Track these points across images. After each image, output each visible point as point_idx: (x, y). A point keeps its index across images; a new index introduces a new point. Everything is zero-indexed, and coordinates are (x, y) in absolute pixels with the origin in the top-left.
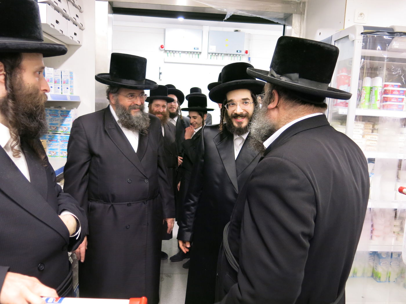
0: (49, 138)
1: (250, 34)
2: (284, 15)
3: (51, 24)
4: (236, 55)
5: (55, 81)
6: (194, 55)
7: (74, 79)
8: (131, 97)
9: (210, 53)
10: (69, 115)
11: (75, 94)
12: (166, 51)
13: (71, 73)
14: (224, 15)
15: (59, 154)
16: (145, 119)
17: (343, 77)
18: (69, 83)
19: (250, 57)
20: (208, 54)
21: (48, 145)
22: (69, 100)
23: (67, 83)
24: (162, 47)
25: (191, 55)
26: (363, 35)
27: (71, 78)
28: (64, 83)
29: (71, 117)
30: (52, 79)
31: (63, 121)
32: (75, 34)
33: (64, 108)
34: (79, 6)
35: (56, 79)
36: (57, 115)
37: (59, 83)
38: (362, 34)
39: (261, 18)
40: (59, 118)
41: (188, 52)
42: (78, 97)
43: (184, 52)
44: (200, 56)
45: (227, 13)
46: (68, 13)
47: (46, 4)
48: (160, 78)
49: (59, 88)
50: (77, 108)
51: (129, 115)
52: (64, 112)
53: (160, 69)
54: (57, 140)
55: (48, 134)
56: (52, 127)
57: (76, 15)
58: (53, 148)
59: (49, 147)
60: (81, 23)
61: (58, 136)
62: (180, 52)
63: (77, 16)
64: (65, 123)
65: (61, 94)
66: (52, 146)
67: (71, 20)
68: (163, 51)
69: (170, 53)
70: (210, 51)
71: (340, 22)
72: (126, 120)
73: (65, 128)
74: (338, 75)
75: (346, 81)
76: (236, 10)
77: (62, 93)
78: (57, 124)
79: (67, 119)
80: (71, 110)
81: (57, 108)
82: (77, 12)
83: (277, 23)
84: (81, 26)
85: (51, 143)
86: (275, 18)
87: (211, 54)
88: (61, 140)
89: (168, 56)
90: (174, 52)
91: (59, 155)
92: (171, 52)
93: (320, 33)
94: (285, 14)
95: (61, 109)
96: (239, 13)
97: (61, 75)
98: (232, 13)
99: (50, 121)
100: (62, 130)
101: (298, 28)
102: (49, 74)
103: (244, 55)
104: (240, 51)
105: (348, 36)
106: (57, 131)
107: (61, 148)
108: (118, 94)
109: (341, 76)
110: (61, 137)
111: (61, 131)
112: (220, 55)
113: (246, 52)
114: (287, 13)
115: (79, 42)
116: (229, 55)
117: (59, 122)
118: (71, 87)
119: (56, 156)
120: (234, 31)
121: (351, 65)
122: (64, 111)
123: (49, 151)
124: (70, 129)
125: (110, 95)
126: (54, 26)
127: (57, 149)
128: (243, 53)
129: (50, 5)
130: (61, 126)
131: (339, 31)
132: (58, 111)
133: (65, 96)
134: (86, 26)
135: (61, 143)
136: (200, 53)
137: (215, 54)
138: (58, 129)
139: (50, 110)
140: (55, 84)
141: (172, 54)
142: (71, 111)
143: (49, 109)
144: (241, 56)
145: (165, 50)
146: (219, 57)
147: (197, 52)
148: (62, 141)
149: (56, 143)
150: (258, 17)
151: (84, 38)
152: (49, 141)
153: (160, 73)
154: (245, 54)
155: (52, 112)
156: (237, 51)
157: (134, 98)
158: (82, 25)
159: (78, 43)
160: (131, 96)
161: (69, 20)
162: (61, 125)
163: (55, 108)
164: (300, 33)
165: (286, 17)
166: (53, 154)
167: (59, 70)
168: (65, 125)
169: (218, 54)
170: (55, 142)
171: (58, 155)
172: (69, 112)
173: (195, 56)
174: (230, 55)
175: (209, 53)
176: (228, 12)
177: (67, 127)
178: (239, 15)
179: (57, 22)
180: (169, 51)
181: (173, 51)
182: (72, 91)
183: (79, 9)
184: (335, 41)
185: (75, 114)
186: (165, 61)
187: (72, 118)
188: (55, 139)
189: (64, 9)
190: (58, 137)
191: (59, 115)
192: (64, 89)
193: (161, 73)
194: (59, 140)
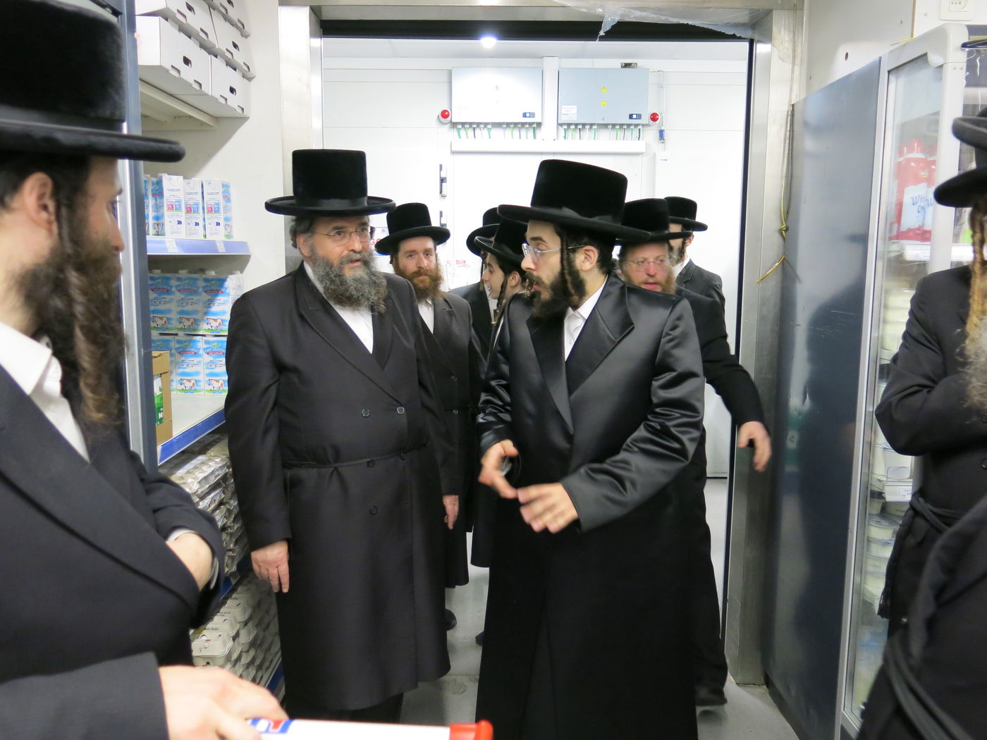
0: (177, 346)
1: (662, 71)
2: (750, 13)
3: (172, 66)
4: (629, 125)
5: (188, 206)
6: (523, 132)
7: (232, 202)
8: (338, 237)
9: (564, 124)
10: (223, 290)
11: (237, 237)
12: (454, 125)
13: (226, 186)
14: (598, 25)
15: (203, 385)
16: (375, 282)
17: (913, 164)
18: (221, 210)
19: (663, 128)
20: (558, 128)
21: (177, 363)
22: (222, 251)
23: (218, 211)
24: (445, 114)
25: (516, 132)
26: (967, 49)
27: (227, 198)
28: (208, 211)
29: (228, 294)
30: (179, 201)
31: (209, 303)
32: (232, 90)
33: (212, 273)
34: (239, 20)
35: (191, 202)
36: (196, 289)
37: (196, 211)
38: (964, 45)
39: (691, 26)
40: (199, 297)
41: (508, 124)
42: (244, 245)
43: (498, 125)
44: (538, 133)
45: (604, 17)
46: (212, 38)
47: (158, 18)
48: (441, 192)
49: (197, 224)
50: (242, 272)
51: (340, 276)
52: (212, 282)
53: (441, 169)
54: (196, 351)
55: (176, 338)
56: (184, 320)
57: (233, 42)
58: (189, 370)
59: (180, 368)
60: (244, 63)
61: (199, 341)
62: (489, 126)
63: (235, 46)
64: (214, 309)
65: (202, 238)
66: (185, 366)
67: (222, 57)
68: (448, 125)
69: (465, 128)
70: (563, 119)
71: (902, 22)
72: (333, 287)
73: (215, 320)
74: (901, 159)
75: (922, 173)
76: (627, 10)
77: (205, 236)
78: (196, 312)
79: (221, 298)
80: (227, 277)
81: (195, 273)
82: (234, 35)
83: (733, 38)
84: (246, 69)
85: (183, 358)
86: (727, 25)
87: (565, 127)
88: (208, 351)
89: (460, 137)
90: (475, 126)
91: (202, 387)
92: (467, 126)
93: (847, 54)
94: (752, 11)
95: (204, 276)
96: (635, 16)
97: (203, 193)
98: (617, 19)
99: (179, 306)
100: (209, 327)
101: (788, 45)
102: (172, 190)
103: (648, 125)
104: (639, 117)
105: (925, 55)
106: (195, 330)
107: (208, 371)
108: (313, 233)
109: (909, 160)
110: (207, 342)
111: (205, 330)
112: (588, 127)
113: (654, 117)
114: (759, 10)
115: (243, 109)
116: (610, 127)
117: (199, 307)
118: (226, 219)
119: (195, 390)
120: (620, 67)
121: (937, 131)
122: (212, 280)
123: (179, 378)
124: (227, 324)
125: (297, 240)
126: (179, 71)
127: (197, 373)
128: (646, 119)
129: (167, 20)
130: (206, 318)
131: (900, 45)
132: (195, 279)
133: (213, 243)
134: (256, 70)
135: (207, 358)
136: (539, 125)
137: (576, 125)
138: (198, 325)
139: (179, 279)
140: (189, 215)
141: (470, 132)
142: (228, 279)
143: (177, 275)
144: (640, 127)
145: (453, 121)
146: (587, 133)
147: (531, 124)
148: (208, 354)
149: (196, 360)
150: (683, 25)
151: (253, 100)
152: (177, 355)
153: (443, 180)
154: (652, 121)
155: (183, 283)
156: (631, 116)
157: (344, 237)
158: (248, 68)
159: (240, 111)
160: (339, 233)
161: (216, 57)
162: (206, 313)
163: (190, 272)
164: (794, 57)
165: (755, 21)
166: (188, 385)
167: (196, 180)
168: (215, 314)
169: (584, 125)
170: (191, 357)
171: (199, 388)
172: (224, 280)
173: (527, 134)
174: (614, 125)
175: (561, 125)
176: (606, 16)
177: (219, 318)
178: (634, 20)
179: (187, 61)
180: (463, 124)
181: (471, 124)
182: (229, 230)
183: (240, 27)
184: (889, 72)
185: (238, 285)
186: (453, 149)
187: (231, 297)
188: (193, 350)
189: (201, 30)
190: (200, 343)
191: (201, 290)
192: (211, 227)
193: (445, 178)
194: (201, 352)
